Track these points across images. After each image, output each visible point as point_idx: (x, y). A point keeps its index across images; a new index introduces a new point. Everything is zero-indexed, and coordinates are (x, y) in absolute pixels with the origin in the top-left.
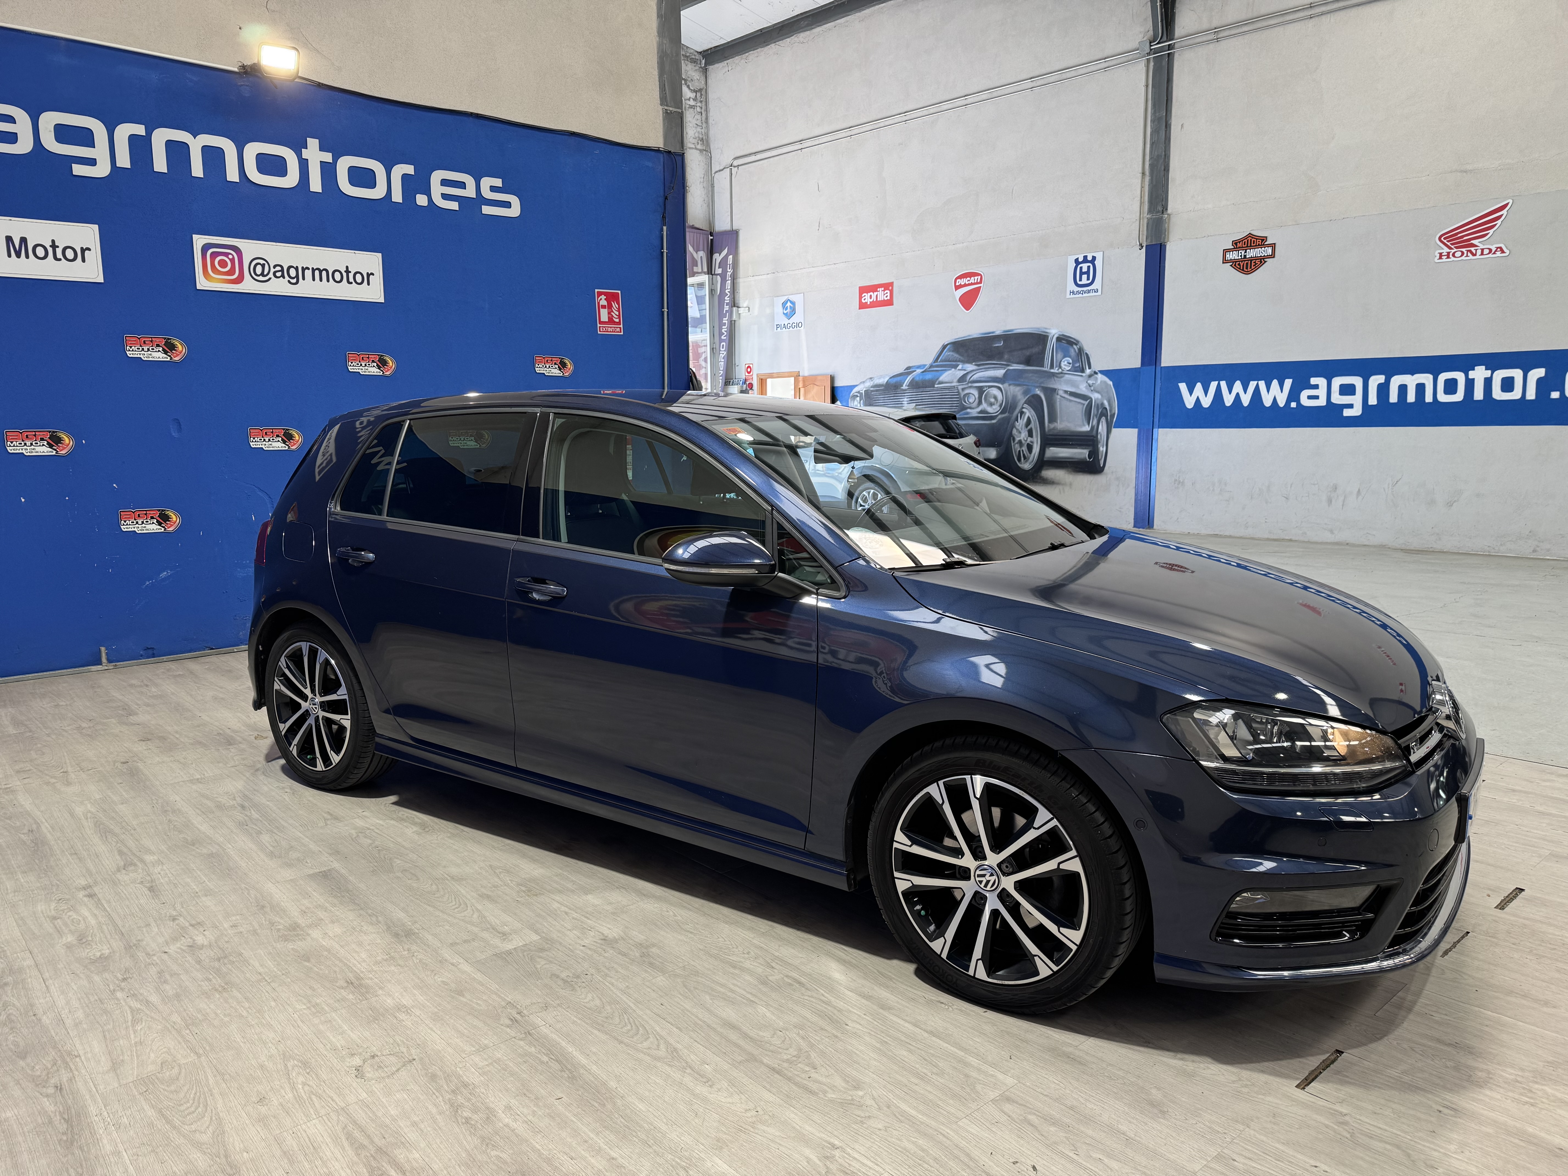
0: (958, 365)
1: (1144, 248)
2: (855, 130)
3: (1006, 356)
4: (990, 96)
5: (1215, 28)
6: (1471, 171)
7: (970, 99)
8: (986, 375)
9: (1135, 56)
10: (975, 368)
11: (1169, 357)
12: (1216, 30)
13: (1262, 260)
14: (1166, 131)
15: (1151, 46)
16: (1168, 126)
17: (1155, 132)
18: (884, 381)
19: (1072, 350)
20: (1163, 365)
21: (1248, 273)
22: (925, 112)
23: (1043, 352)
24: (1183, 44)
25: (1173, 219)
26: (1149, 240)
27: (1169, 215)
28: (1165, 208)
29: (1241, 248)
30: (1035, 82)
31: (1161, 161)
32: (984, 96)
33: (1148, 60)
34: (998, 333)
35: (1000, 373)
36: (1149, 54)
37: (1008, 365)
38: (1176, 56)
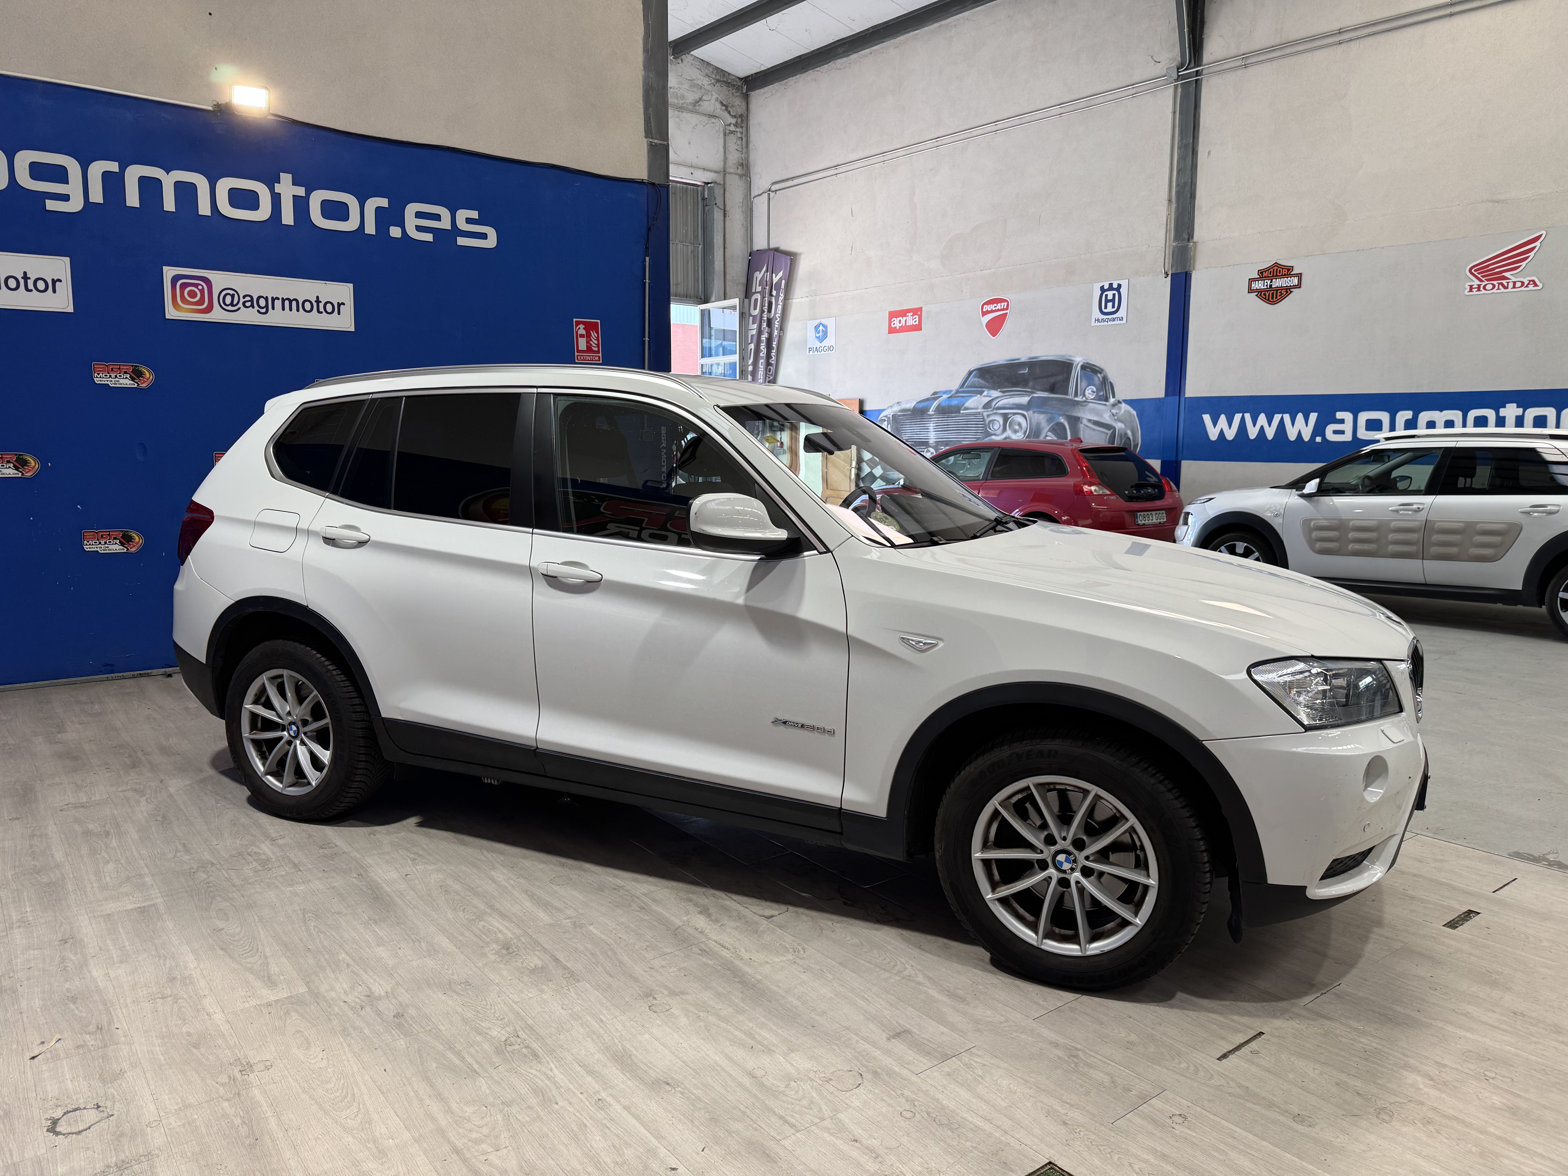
0: (983, 392)
1: (1170, 276)
2: (889, 156)
3: (1031, 384)
4: (1018, 122)
5: (1243, 54)
6: (1503, 201)
7: (1000, 125)
8: (1011, 402)
9: (1161, 83)
10: (999, 394)
11: (1194, 388)
12: (1245, 56)
13: (1288, 290)
14: (1193, 158)
15: (1179, 72)
16: (1194, 153)
17: (1182, 158)
18: (911, 405)
19: (1096, 379)
20: (1187, 396)
21: (1273, 303)
22: (956, 137)
23: (1067, 379)
24: (1211, 70)
25: (1200, 248)
26: (1174, 269)
27: (1195, 243)
28: (1191, 236)
29: (1267, 277)
30: (1063, 108)
31: (1188, 188)
32: (1015, 121)
33: (1176, 87)
34: (1023, 360)
35: (1025, 400)
36: (1177, 80)
37: (1033, 393)
38: (1204, 83)
